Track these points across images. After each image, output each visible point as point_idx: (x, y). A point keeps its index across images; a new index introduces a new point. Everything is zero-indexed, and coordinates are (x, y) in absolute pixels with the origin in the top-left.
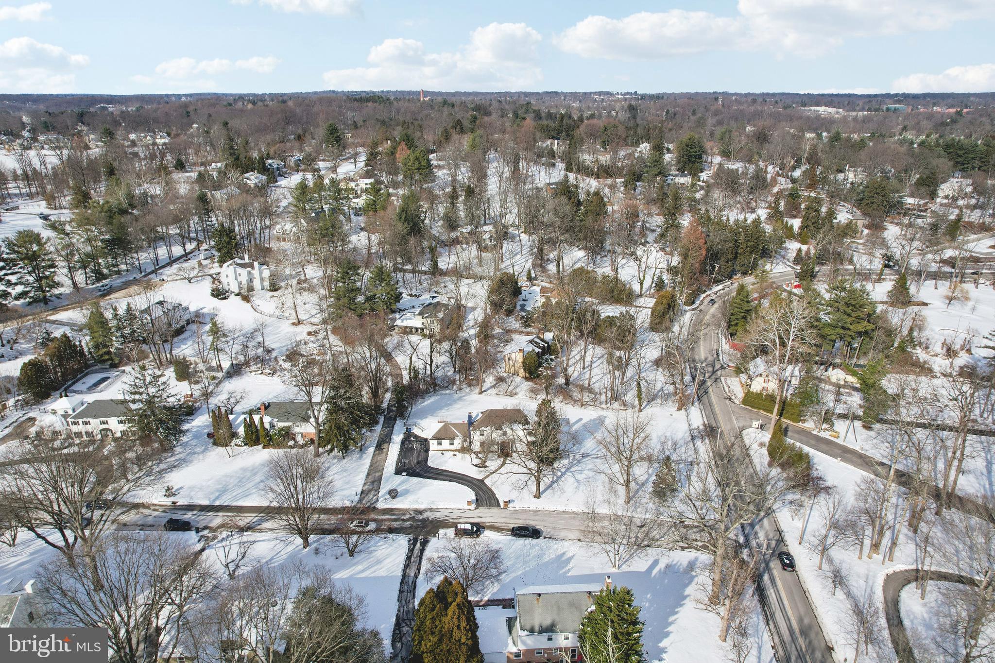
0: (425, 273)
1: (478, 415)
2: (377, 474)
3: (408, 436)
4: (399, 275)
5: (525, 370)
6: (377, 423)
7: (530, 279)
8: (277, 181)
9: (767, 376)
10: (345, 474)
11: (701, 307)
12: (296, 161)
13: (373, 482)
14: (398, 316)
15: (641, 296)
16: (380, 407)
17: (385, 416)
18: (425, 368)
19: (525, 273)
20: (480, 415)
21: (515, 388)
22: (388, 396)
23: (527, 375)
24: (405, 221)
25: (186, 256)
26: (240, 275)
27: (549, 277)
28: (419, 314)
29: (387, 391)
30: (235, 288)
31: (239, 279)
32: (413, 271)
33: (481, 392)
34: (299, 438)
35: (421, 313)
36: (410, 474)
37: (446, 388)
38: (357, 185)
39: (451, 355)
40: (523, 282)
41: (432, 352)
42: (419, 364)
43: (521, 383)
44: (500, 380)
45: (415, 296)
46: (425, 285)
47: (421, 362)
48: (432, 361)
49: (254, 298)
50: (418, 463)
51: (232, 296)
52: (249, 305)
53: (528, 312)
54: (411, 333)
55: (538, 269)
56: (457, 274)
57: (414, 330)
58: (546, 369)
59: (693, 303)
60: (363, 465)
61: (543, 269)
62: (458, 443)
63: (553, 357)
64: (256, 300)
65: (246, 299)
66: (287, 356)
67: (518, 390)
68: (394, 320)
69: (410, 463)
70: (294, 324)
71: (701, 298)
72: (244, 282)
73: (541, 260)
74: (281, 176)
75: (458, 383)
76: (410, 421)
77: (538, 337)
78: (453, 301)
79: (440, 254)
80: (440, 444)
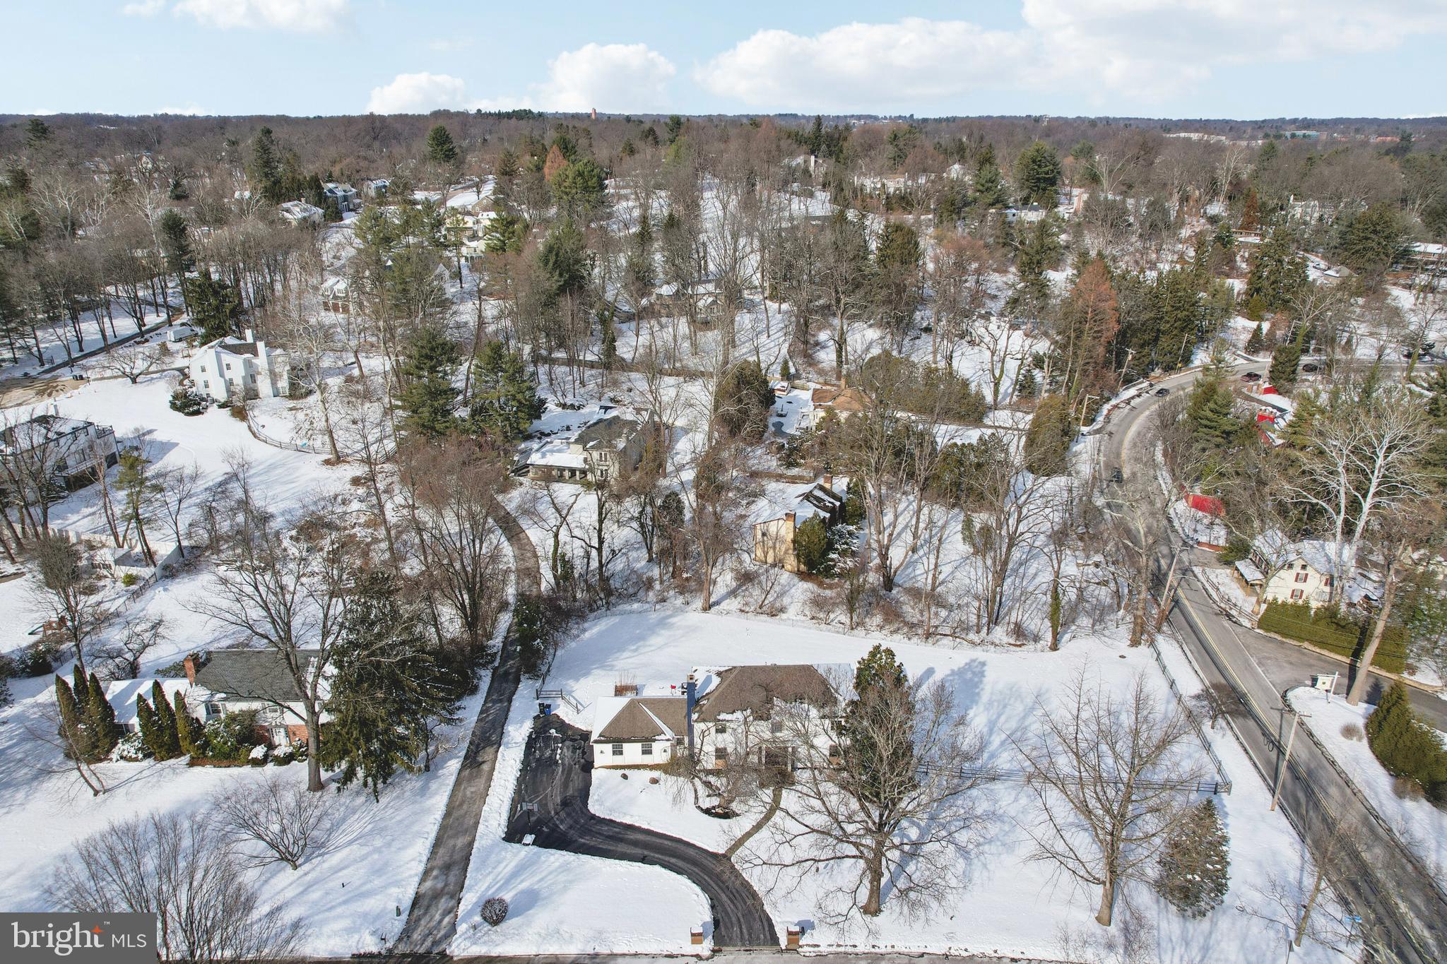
0: (592, 365)
1: (708, 680)
2: (461, 841)
3: (545, 721)
4: (543, 369)
5: (798, 556)
6: (474, 690)
7: (786, 375)
8: (342, 219)
9: (1304, 567)
10: (378, 842)
11: (1110, 428)
12: (378, 189)
13: (447, 868)
14: (535, 446)
15: (995, 407)
16: (483, 648)
17: (495, 669)
18: (588, 556)
19: (777, 368)
20: (716, 681)
21: (781, 595)
22: (505, 620)
23: (802, 567)
24: (554, 269)
25: (142, 336)
26: (228, 366)
27: (822, 372)
28: (577, 442)
29: (504, 606)
30: (219, 393)
31: (228, 374)
32: (570, 362)
33: (707, 608)
34: (280, 738)
35: (582, 440)
36: (545, 842)
37: (632, 597)
38: (478, 222)
39: (642, 526)
40: (777, 383)
41: (601, 521)
42: (574, 550)
43: (791, 586)
44: (746, 578)
45: (572, 406)
46: (591, 386)
47: (578, 543)
48: (601, 541)
49: (256, 412)
50: (565, 803)
51: (214, 409)
52: (244, 425)
53: (792, 438)
54: (561, 479)
55: (800, 360)
56: (653, 366)
57: (567, 474)
58: (843, 554)
59: (1093, 420)
60: (428, 811)
61: (810, 361)
62: (661, 752)
63: (852, 528)
64: (261, 415)
65: (240, 414)
66: (301, 530)
67: (786, 600)
68: (526, 453)
69: (543, 805)
70: (327, 462)
71: (1105, 412)
72: (239, 381)
73: (806, 342)
74: (350, 210)
75: (657, 586)
76: (551, 685)
77: (822, 488)
78: (646, 416)
79: (621, 333)
80: (618, 752)
